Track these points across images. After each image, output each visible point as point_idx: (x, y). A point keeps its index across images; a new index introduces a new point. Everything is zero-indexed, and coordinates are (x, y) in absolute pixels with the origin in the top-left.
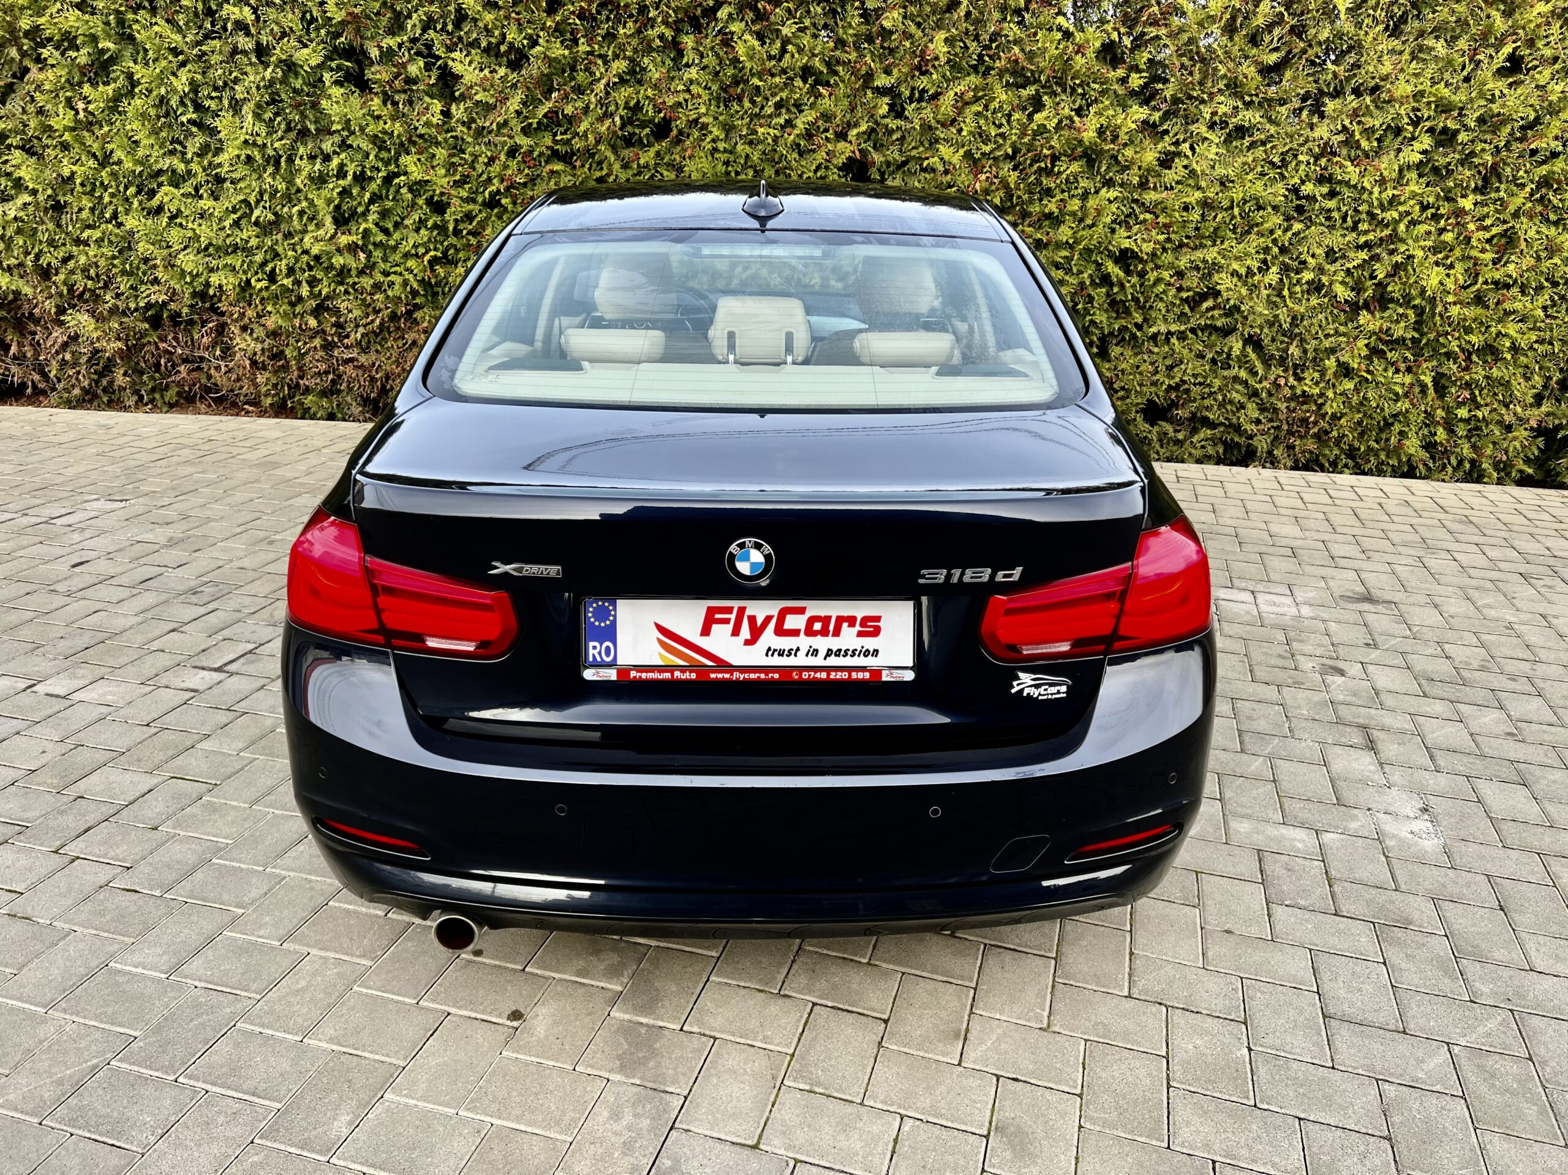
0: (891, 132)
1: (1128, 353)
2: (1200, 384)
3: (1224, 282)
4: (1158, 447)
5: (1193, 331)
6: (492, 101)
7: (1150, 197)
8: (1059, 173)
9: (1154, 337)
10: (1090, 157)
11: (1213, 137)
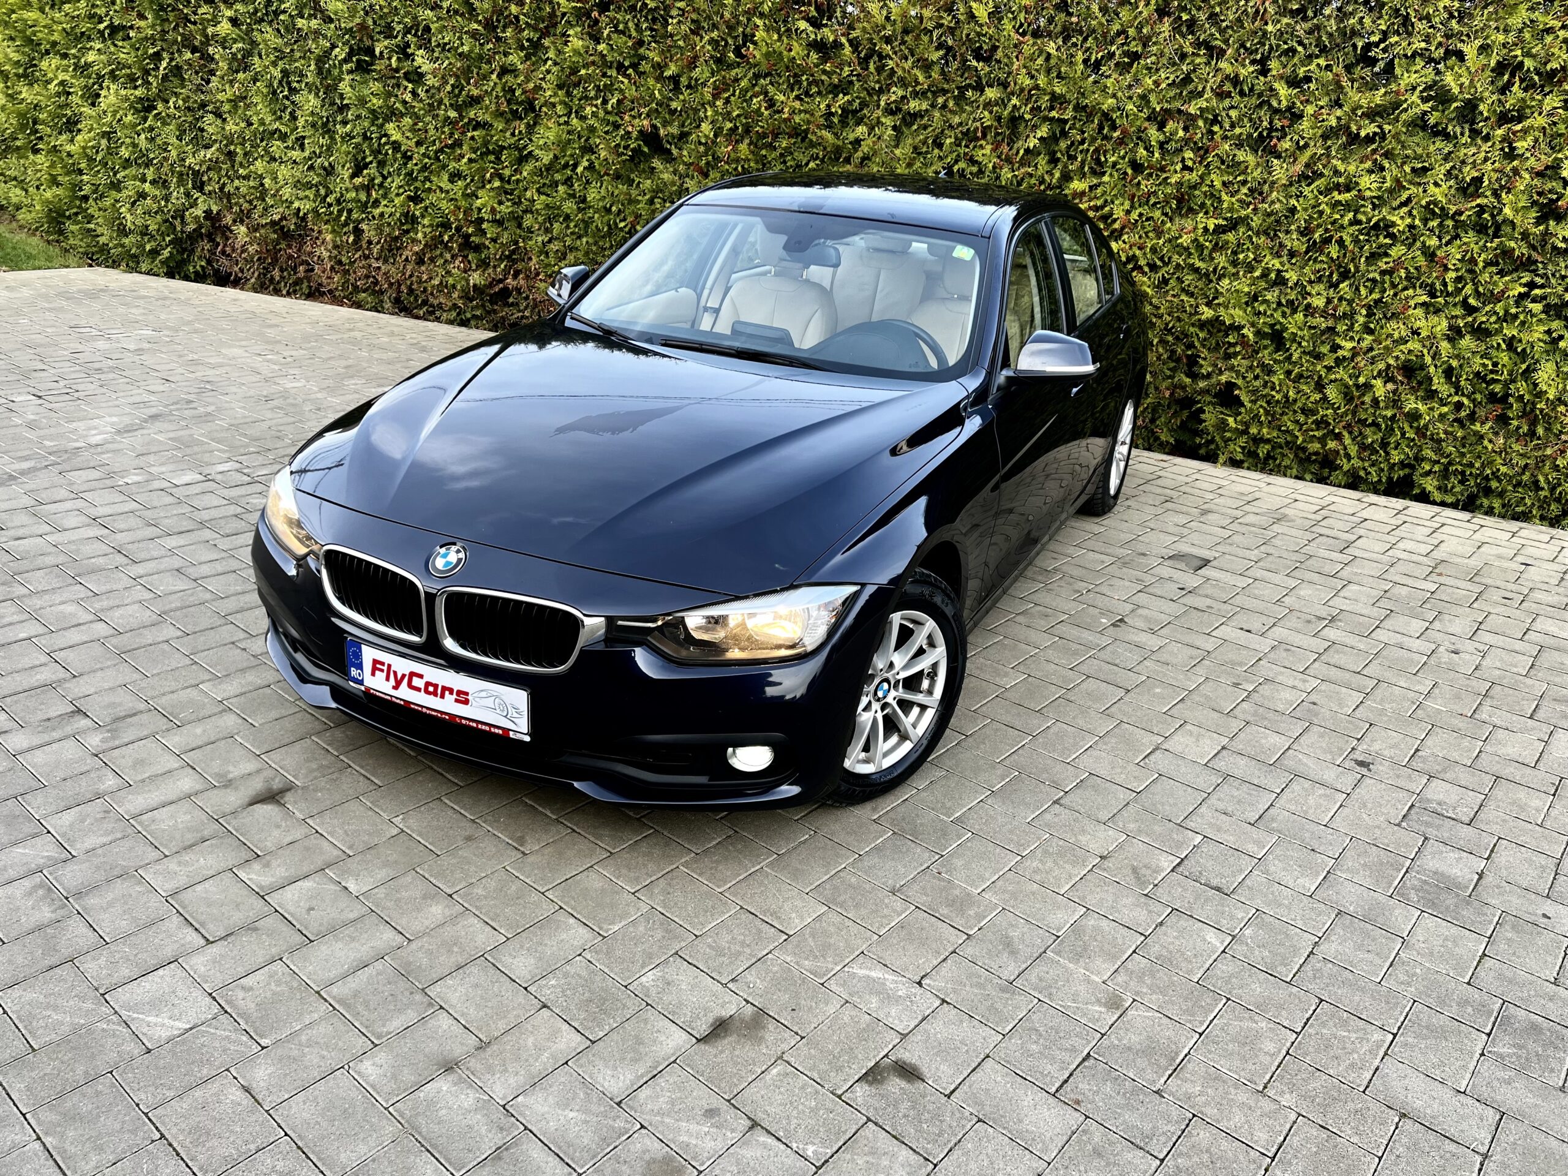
11: (888, 121)
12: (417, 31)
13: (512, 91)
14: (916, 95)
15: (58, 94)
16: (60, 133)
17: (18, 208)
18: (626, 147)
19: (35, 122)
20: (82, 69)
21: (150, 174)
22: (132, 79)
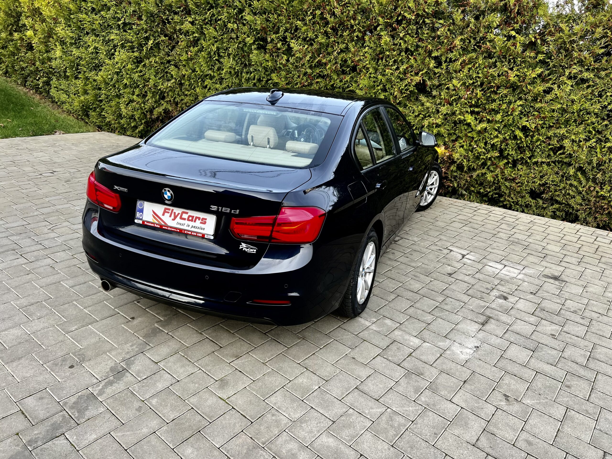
0: (435, 74)
1: (525, 168)
2: (554, 185)
3: (567, 143)
4: (534, 209)
5: (554, 162)
6: (301, 56)
7: (538, 105)
8: (500, 93)
9: (536, 163)
10: (514, 87)
11: (569, 82)
12: (291, 31)
13: (346, 61)
14: (588, 70)
15: (92, 53)
16: (90, 71)
17: (63, 103)
18: (407, 90)
19: (78, 65)
20: (107, 42)
21: (137, 91)
22: (132, 48)
